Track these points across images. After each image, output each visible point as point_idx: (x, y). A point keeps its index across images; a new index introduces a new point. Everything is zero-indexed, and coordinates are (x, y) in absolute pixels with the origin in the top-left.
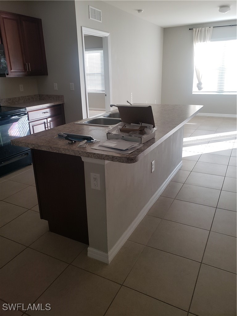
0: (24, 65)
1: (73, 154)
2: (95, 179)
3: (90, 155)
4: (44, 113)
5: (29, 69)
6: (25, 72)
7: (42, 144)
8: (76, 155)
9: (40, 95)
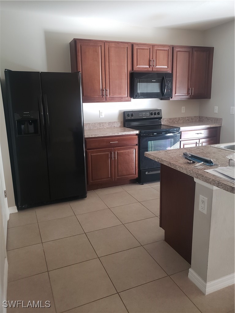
0: (188, 90)
1: (186, 173)
2: (203, 202)
3: (199, 176)
4: (198, 134)
5: (192, 93)
6: (188, 95)
7: (165, 160)
8: (188, 174)
9: (200, 117)
